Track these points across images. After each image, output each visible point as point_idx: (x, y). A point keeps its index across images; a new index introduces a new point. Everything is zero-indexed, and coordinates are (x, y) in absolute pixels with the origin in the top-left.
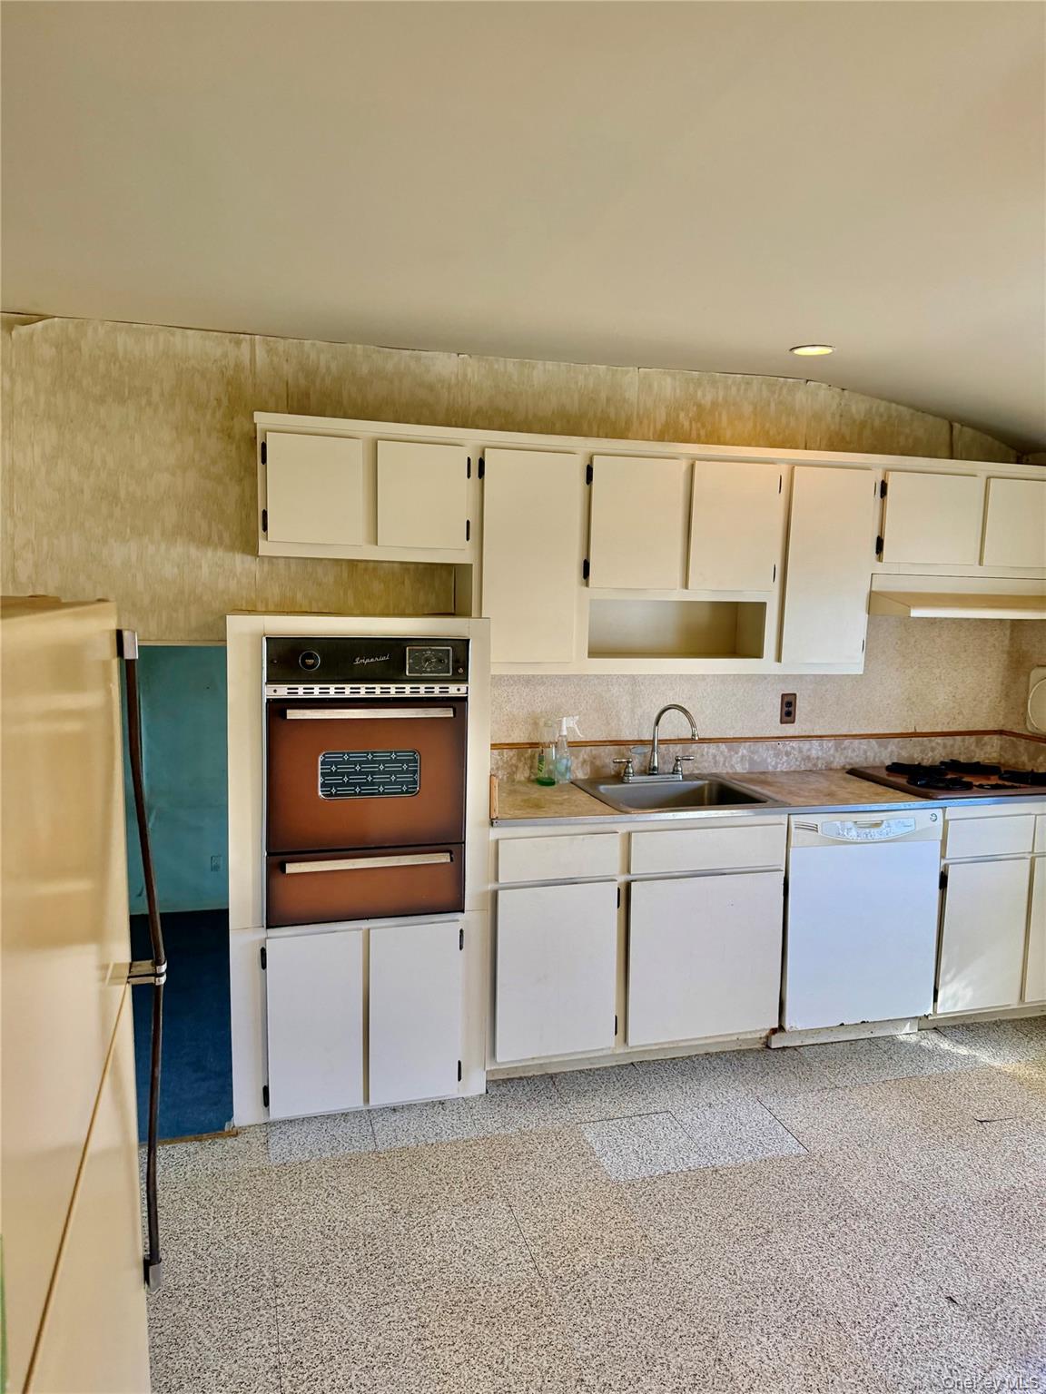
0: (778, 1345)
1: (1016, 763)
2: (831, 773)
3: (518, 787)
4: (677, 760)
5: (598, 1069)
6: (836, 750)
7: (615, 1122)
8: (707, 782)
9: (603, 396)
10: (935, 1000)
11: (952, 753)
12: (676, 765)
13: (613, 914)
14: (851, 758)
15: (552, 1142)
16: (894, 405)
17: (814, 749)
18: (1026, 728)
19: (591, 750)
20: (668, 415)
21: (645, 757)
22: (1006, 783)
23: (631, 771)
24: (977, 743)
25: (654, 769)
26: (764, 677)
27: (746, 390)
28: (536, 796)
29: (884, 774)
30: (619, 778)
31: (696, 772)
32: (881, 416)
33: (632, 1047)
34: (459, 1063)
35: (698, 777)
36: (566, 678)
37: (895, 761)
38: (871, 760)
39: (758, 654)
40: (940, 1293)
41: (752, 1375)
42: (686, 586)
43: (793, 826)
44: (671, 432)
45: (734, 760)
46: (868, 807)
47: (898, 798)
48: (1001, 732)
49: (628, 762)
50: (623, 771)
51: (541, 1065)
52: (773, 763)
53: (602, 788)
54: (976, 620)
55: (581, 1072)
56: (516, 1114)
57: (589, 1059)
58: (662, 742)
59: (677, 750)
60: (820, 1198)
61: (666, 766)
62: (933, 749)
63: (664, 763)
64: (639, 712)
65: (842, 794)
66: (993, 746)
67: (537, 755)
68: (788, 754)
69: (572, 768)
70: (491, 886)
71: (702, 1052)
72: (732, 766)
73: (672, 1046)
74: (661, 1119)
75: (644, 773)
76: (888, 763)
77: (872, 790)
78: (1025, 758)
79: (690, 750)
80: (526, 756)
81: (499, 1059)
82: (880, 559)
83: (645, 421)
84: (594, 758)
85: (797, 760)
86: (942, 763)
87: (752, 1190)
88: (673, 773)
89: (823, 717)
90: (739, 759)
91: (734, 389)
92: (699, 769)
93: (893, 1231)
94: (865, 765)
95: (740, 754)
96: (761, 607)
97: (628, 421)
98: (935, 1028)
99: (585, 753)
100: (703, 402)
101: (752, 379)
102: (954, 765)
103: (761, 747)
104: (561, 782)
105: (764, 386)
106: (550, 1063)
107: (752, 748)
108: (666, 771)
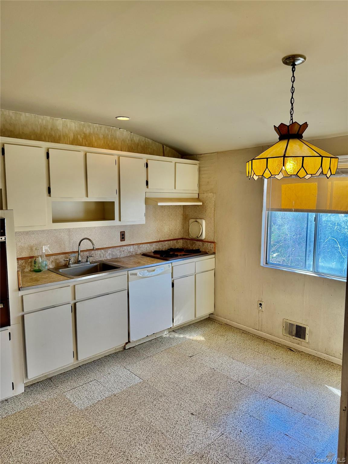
0: (145, 447)
1: (187, 247)
2: (137, 256)
3: (27, 274)
4: (88, 257)
5: (67, 372)
6: (138, 248)
7: (77, 388)
8: (98, 263)
9: (49, 128)
10: (173, 322)
11: (170, 246)
12: (87, 259)
13: (70, 315)
14: (143, 250)
15: (54, 403)
16: (147, 139)
17: (131, 249)
18: (189, 237)
19: (55, 257)
20: (74, 136)
21: (75, 257)
22: (187, 253)
23: (71, 263)
24: (177, 242)
25: (80, 261)
26: (114, 226)
27: (100, 129)
28: (35, 276)
29: (153, 254)
30: (66, 266)
31: (94, 260)
32: (143, 142)
33: (80, 361)
34: (13, 383)
35: (95, 262)
36: (43, 231)
37: (155, 250)
38: (148, 250)
39: (113, 219)
40: (189, 413)
41: (139, 460)
42: (87, 196)
43: (129, 274)
44: (75, 142)
45: (107, 255)
46: (151, 265)
47: (159, 261)
48: (182, 239)
49: (70, 260)
50: (68, 263)
51: (45, 376)
52: (119, 255)
53: (60, 270)
54: (174, 206)
55: (61, 374)
56: (38, 396)
57: (63, 369)
58: (81, 251)
59: (87, 254)
60: (149, 395)
61: (83, 260)
62: (165, 245)
63: (83, 259)
64: (72, 241)
65: (142, 262)
66: (181, 243)
67: (33, 261)
68: (123, 251)
69: (48, 265)
70: (21, 314)
71: (103, 356)
72: (106, 257)
73: (93, 357)
74: (93, 383)
75: (75, 263)
76: (153, 251)
77: (150, 260)
78: (189, 246)
79: (92, 253)
80: (29, 262)
81: (29, 378)
82: (148, 187)
83: (66, 138)
84: (56, 260)
85: (126, 253)
86: (168, 249)
87: (128, 398)
88: (86, 262)
89: (133, 238)
90: (108, 255)
91: (96, 129)
92: (95, 259)
93: (172, 398)
94: (146, 252)
95: (108, 253)
96: (113, 203)
97: (60, 137)
98: (173, 331)
99: (52, 258)
100: (86, 132)
101: (102, 126)
102: (171, 250)
103: (115, 250)
104: (44, 270)
105: (106, 129)
106: (49, 374)
107: (112, 250)
108: (84, 261)
